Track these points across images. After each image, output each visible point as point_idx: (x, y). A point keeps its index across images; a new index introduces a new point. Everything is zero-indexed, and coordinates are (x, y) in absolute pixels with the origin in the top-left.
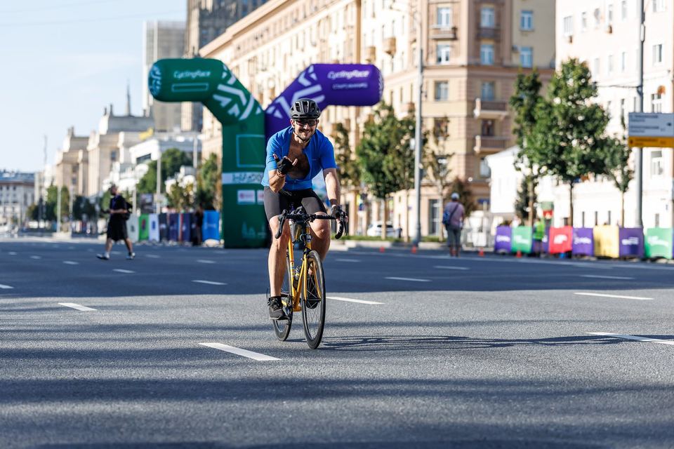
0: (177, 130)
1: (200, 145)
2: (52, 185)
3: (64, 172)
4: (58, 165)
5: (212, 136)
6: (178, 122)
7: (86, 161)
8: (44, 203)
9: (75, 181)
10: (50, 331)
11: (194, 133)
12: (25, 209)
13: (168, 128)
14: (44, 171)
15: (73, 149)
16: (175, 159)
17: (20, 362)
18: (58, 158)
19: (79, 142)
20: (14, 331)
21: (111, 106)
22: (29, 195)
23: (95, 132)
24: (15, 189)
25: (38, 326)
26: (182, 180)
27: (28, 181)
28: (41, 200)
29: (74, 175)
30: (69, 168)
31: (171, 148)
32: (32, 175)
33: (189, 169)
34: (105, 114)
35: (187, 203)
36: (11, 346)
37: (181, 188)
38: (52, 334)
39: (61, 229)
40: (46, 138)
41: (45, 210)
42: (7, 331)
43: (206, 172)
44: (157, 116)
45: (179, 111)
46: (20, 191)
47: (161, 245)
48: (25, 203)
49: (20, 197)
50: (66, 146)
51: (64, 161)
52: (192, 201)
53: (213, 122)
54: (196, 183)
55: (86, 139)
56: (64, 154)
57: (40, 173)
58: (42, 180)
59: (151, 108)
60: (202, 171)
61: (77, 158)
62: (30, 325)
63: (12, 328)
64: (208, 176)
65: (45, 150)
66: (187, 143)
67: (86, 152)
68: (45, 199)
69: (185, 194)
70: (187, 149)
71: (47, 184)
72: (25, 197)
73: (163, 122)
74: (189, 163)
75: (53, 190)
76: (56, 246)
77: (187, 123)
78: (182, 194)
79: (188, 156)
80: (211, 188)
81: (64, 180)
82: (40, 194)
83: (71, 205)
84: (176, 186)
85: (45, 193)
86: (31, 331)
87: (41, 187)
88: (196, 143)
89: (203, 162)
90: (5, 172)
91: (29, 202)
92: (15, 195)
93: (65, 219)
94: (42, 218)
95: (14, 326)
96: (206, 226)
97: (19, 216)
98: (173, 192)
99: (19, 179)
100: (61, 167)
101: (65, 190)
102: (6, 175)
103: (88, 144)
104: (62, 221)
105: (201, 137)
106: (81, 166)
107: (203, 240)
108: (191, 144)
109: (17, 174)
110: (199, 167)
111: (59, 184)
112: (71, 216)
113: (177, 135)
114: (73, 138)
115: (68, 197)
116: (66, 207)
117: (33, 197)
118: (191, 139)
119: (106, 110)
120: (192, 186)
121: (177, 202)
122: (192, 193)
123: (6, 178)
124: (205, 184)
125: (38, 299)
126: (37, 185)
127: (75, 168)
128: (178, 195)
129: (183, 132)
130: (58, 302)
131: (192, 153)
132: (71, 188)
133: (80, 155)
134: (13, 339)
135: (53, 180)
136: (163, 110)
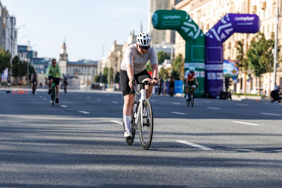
0: (163, 43)
1: (174, 50)
2: (106, 67)
3: (112, 61)
4: (109, 58)
5: (179, 46)
6: (164, 39)
7: (121, 56)
8: (102, 75)
9: (116, 65)
10: (107, 133)
11: (171, 44)
12: (93, 77)
13: (159, 42)
14: (102, 60)
15: (116, 50)
16: (162, 56)
17: (95, 146)
18: (109, 54)
19: (119, 47)
20: (91, 133)
21: (134, 31)
22: (95, 71)
23: (126, 43)
24: (89, 68)
25: (102, 131)
26: (165, 66)
27: (94, 65)
28: (101, 74)
29: (116, 63)
30: (114, 59)
31: (161, 51)
32: (97, 62)
33: (169, 61)
34: (131, 34)
35: (167, 77)
36: (91, 139)
37: (165, 70)
38: (109, 135)
39: (110, 87)
40: (103, 45)
41: (102, 78)
42: (88, 132)
43: (177, 62)
44: (154, 36)
45: (164, 34)
46: (91, 69)
47: (155, 95)
48: (93, 75)
49: (91, 72)
50: (113, 49)
51: (112, 56)
52: (170, 75)
53: (180, 39)
54: (172, 67)
55: (122, 46)
56: (112, 53)
57: (100, 61)
58: (101, 64)
59: (152, 32)
60: (175, 62)
61: (117, 54)
62: (98, 130)
63: (90, 131)
64: (178, 64)
65: (103, 51)
66: (168, 49)
67: (121, 52)
68: (103, 73)
69: (166, 72)
70: (168, 52)
71: (104, 66)
72: (94, 72)
73: (157, 39)
74: (169, 58)
75: (106, 69)
76: (108, 95)
77: (168, 39)
78: (165, 73)
79: (168, 55)
80: (179, 70)
81: (111, 65)
82: (100, 70)
83: (114, 76)
84: (162, 68)
85: (102, 70)
86: (99, 133)
87: (101, 68)
88: (172, 49)
89: (175, 58)
90: (84, 60)
91: (95, 74)
92: (89, 71)
93: (111, 82)
94: (101, 82)
95: (91, 130)
96: (176, 87)
97: (90, 80)
98: (161, 71)
99: (91, 64)
100: (110, 59)
101: (112, 69)
102: (85, 62)
103: (122, 48)
104: (110, 83)
105: (175, 46)
106: (119, 58)
107: (175, 94)
108: (170, 49)
109: (90, 61)
110: (174, 60)
111: (109, 66)
112: (114, 81)
113: (164, 45)
114: (116, 45)
115: (113, 73)
116: (112, 77)
117: (97, 72)
118: (170, 47)
119: (131, 33)
120: (170, 69)
121: (163, 76)
122: (170, 72)
123: (85, 63)
124: (176, 68)
125: (101, 118)
126: (99, 66)
127: (117, 59)
128: (163, 73)
129: (166, 44)
130: (110, 120)
131: (170, 54)
132: (114, 68)
133: (119, 53)
134: (91, 136)
135: (106, 64)
136: (157, 33)
